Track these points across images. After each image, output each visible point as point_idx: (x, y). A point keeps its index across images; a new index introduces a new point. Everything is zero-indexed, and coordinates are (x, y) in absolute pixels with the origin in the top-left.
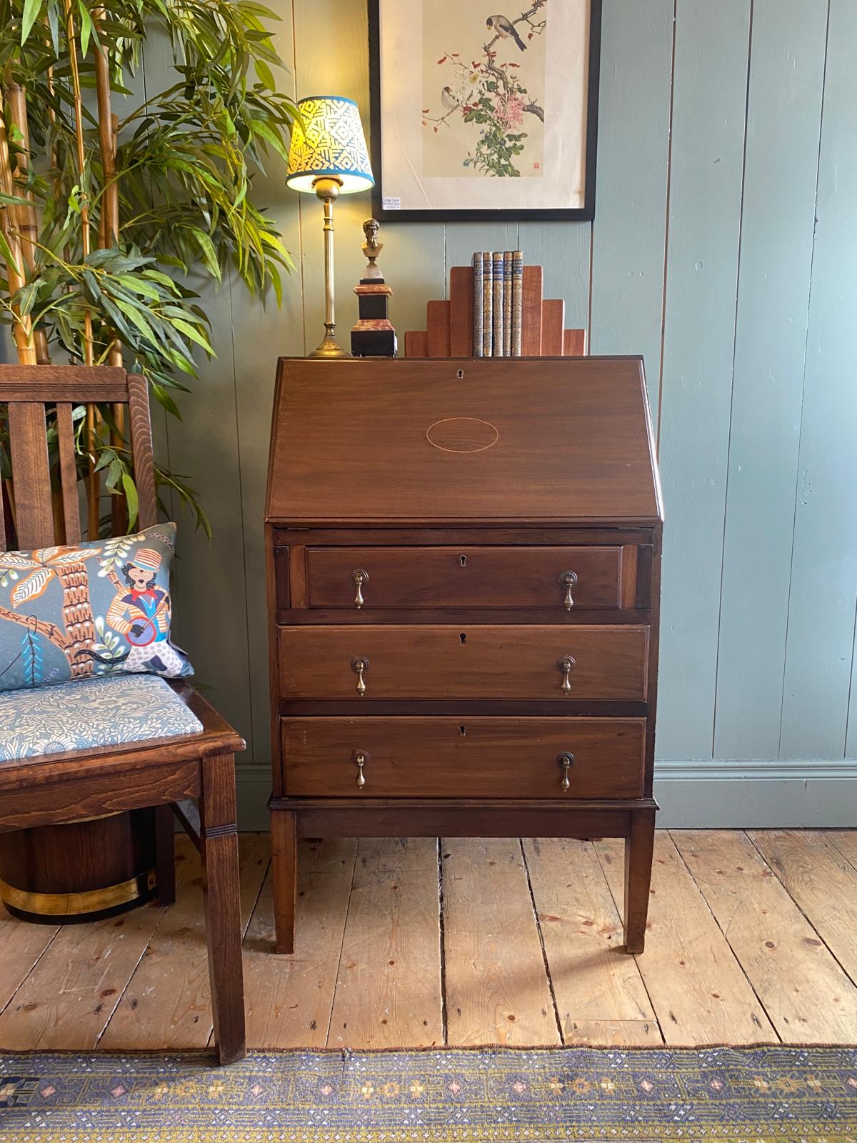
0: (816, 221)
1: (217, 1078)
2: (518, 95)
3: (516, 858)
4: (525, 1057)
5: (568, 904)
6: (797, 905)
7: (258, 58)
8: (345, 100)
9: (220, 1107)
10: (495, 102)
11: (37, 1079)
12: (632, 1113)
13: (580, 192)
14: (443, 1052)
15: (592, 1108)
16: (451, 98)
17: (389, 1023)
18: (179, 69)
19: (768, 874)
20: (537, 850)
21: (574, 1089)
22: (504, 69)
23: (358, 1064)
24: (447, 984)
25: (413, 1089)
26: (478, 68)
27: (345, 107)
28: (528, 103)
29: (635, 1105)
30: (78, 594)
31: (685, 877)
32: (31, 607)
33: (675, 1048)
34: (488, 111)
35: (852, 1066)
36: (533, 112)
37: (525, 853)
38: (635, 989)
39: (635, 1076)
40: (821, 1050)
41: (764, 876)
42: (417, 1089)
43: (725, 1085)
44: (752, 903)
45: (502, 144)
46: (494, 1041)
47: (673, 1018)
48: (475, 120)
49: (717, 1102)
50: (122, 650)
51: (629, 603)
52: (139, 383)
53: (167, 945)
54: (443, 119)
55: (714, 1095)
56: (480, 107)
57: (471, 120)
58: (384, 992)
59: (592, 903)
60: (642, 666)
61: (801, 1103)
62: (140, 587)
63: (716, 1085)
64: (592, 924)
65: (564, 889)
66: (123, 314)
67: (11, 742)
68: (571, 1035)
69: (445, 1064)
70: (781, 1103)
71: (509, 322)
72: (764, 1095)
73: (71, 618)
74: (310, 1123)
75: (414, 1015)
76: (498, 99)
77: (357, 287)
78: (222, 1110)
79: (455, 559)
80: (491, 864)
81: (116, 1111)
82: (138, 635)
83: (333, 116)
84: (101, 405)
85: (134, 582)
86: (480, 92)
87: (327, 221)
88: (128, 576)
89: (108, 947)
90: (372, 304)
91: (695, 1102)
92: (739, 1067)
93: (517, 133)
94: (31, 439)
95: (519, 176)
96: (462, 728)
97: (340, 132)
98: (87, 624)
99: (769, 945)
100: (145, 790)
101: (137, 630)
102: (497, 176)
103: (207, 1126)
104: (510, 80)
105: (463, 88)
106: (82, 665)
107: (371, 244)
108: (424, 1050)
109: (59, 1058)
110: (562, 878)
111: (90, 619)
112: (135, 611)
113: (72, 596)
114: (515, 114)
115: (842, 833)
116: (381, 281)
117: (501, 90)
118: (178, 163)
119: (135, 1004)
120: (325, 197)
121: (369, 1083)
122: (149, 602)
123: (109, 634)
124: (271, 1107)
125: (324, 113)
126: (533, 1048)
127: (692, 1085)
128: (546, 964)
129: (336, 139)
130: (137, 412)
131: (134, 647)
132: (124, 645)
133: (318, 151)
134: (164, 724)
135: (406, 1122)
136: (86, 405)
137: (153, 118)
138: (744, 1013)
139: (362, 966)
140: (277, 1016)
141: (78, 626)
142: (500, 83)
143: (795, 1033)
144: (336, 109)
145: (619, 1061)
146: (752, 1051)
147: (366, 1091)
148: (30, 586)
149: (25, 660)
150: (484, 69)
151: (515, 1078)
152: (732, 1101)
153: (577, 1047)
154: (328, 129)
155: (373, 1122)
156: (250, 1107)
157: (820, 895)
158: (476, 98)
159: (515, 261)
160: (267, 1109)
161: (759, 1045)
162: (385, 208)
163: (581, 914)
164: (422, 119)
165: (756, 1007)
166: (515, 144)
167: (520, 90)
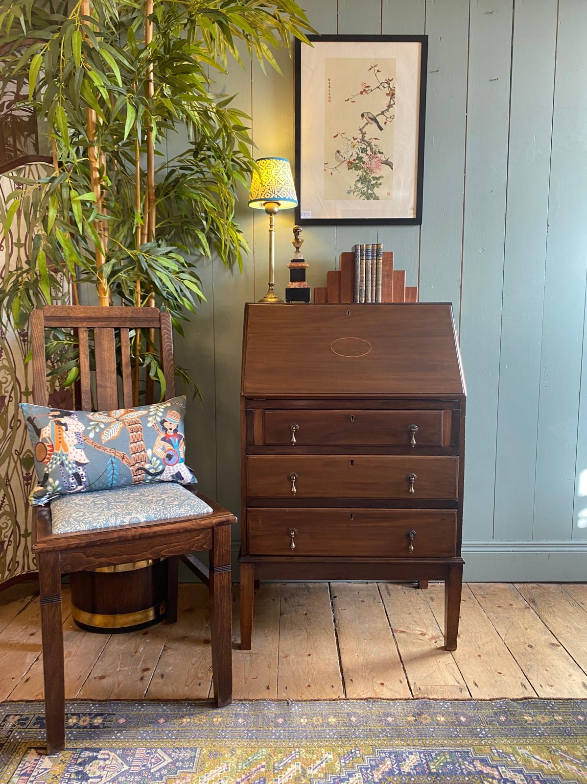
0: (548, 226)
1: (217, 714)
2: (379, 155)
3: (377, 598)
4: (392, 704)
5: (410, 624)
6: (546, 625)
7: (240, 140)
8: (283, 160)
9: (221, 729)
10: (366, 159)
11: (114, 714)
12: (456, 733)
13: (413, 209)
14: (345, 701)
15: (432, 730)
16: (340, 156)
17: (312, 687)
18: (192, 143)
19: (528, 608)
20: (389, 594)
21: (422, 720)
22: (371, 141)
23: (296, 707)
24: (343, 666)
25: (330, 720)
26: (356, 140)
27: (283, 164)
28: (384, 159)
29: (457, 728)
30: (137, 436)
31: (478, 609)
32: (112, 443)
33: (478, 700)
34: (361, 164)
35: (580, 709)
36: (388, 164)
37: (383, 596)
38: (453, 669)
39: (456, 714)
40: (562, 701)
41: (525, 609)
42: (332, 720)
43: (507, 718)
44: (518, 624)
45: (369, 182)
46: (373, 695)
47: (476, 685)
48: (354, 169)
49: (504, 727)
50: (161, 467)
51: (447, 443)
52: (167, 317)
53: (175, 645)
54: (335, 168)
55: (502, 724)
56: (357, 161)
57: (351, 169)
58: (307, 670)
59: (424, 623)
60: (455, 479)
61: (551, 728)
62: (170, 433)
63: (503, 718)
64: (425, 635)
65: (407, 615)
66: (159, 278)
67: (111, 517)
68: (417, 693)
69: (347, 707)
70: (539, 728)
71: (375, 283)
72: (530, 724)
73: (134, 450)
74: (273, 737)
75: (326, 683)
76: (367, 157)
77: (289, 264)
78: (222, 730)
79: (348, 417)
80: (362, 601)
81: (162, 730)
82: (170, 460)
83: (277, 169)
84: (142, 329)
85: (167, 430)
86: (357, 153)
87: (271, 226)
88: (163, 426)
89: (141, 646)
90: (298, 273)
91: (491, 727)
92: (515, 709)
93: (378, 176)
94: (106, 348)
95: (379, 200)
96: (351, 515)
97: (280, 177)
98: (143, 453)
99: (530, 646)
100: (183, 545)
101: (169, 457)
102: (366, 200)
103: (215, 738)
104: (374, 147)
105: (347, 151)
106: (139, 476)
107: (297, 239)
108: (334, 700)
109: (124, 703)
110: (406, 609)
111: (144, 450)
112: (168, 446)
113: (134, 437)
114: (376, 165)
115: (571, 585)
116: (303, 261)
117: (369, 152)
118: (191, 194)
119: (162, 676)
120: (270, 212)
121: (304, 717)
122: (175, 441)
123: (154, 459)
124: (250, 729)
125: (272, 167)
126: (396, 699)
127: (488, 719)
128: (400, 656)
129: (278, 181)
130: (165, 334)
131: (167, 466)
132: (163, 465)
133: (268, 187)
134: (192, 508)
135: (328, 736)
136: (136, 329)
137: (175, 168)
138: (517, 682)
139: (292, 657)
140: (246, 683)
141: (138, 454)
142: (368, 148)
143: (546, 692)
144: (278, 165)
145: (446, 706)
146: (522, 701)
147: (303, 721)
148: (111, 431)
149: (109, 473)
150: (359, 141)
151: (387, 715)
152: (512, 727)
153: (422, 699)
154: (274, 176)
155: (309, 737)
156: (238, 729)
157: (559, 619)
158: (355, 156)
159: (378, 250)
160: (248, 730)
161: (526, 698)
162: (302, 217)
163: (418, 630)
164: (324, 168)
165: (523, 679)
166: (377, 182)
167: (380, 153)
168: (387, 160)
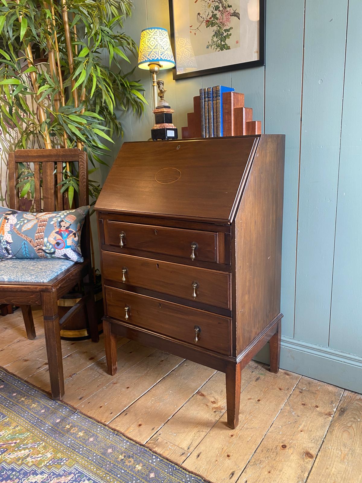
1: (38, 402)
2: (228, 9)
4: (125, 441)
9: (29, 411)
10: (219, 15)
13: (257, 52)
16: (201, 17)
17: (102, 408)
19: (330, 415)
21: (126, 462)
23: (75, 417)
25: (80, 433)
28: (233, 12)
30: (42, 229)
31: (283, 400)
32: (27, 233)
33: (183, 468)
34: (216, 20)
36: (235, 16)
38: (200, 437)
41: (327, 414)
44: (301, 424)
45: (222, 35)
46: (123, 431)
47: (198, 456)
48: (210, 26)
52: (82, 154)
53: (76, 355)
54: (198, 28)
56: (212, 19)
57: (209, 26)
62: (63, 229)
64: (215, 403)
66: (70, 129)
68: (152, 442)
69: (98, 430)
74: (43, 428)
75: (112, 409)
76: (219, 13)
81: (8, 400)
82: (58, 245)
83: (149, 37)
85: (61, 226)
86: (212, 12)
87: (154, 82)
88: (60, 224)
93: (228, 28)
94: (49, 174)
95: (230, 49)
97: (151, 43)
98: (42, 240)
99: (284, 446)
101: (58, 244)
102: (220, 51)
104: (225, 3)
105: (205, 12)
106: (40, 254)
108: (99, 422)
111: (43, 238)
112: (59, 237)
113: (39, 230)
114: (227, 19)
117: (221, 9)
120: (153, 72)
122: (65, 234)
123: (48, 244)
126: (132, 440)
130: (81, 165)
131: (57, 250)
132: (53, 248)
133: (143, 53)
136: (66, 162)
138: (231, 469)
141: (39, 240)
142: (220, 5)
145: (155, 460)
148: (29, 225)
149: (23, 250)
151: (112, 447)
153: (147, 448)
154: (146, 43)
158: (211, 14)
159: (217, 91)
162: (179, 73)
163: (216, 398)
164: (190, 30)
165: (241, 469)
166: (228, 34)
167: (229, 6)
168: (235, 12)
